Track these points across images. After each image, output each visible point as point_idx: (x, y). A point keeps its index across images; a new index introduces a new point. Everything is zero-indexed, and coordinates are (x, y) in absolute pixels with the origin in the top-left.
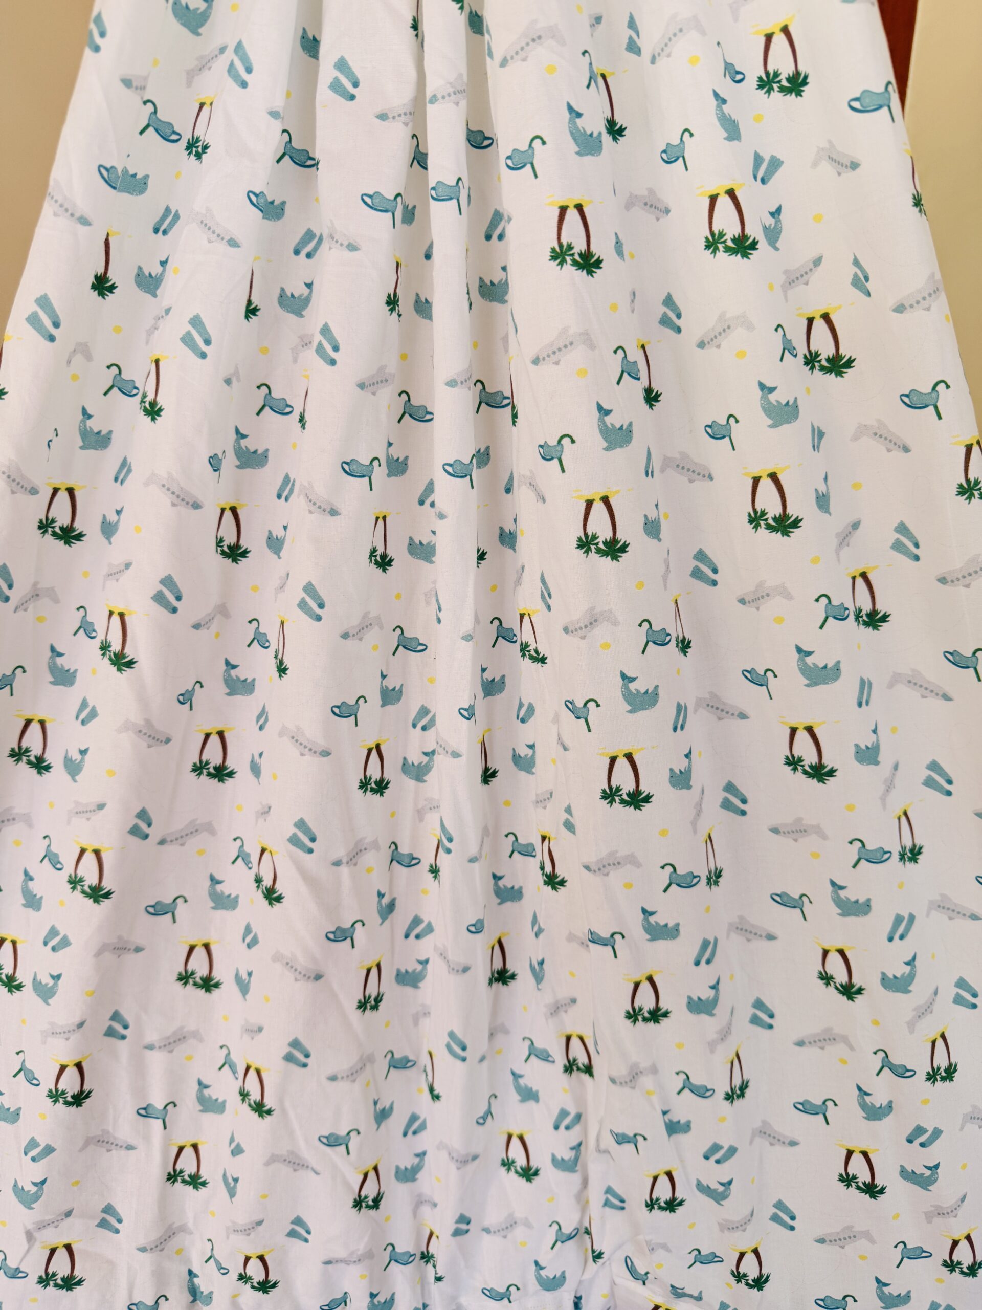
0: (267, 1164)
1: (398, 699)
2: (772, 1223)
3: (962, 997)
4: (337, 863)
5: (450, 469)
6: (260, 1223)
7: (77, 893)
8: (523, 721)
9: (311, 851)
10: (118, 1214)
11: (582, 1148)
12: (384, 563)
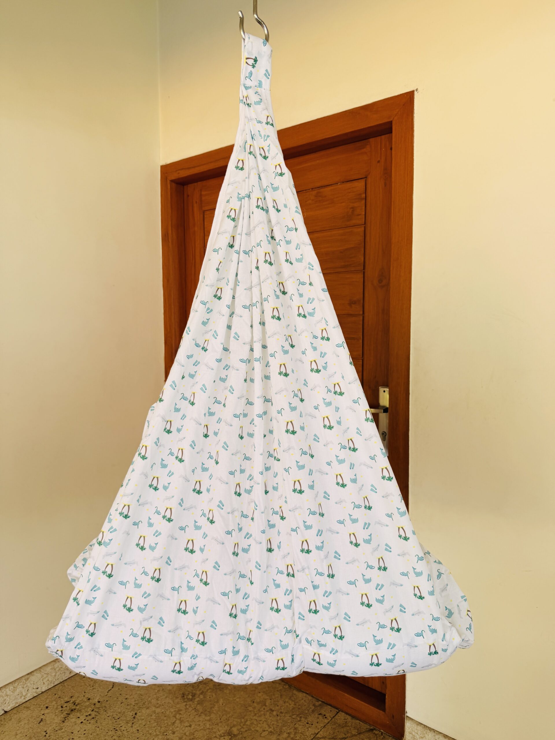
0: (207, 601)
1: (244, 472)
2: (344, 620)
3: (387, 549)
4: (229, 513)
5: (258, 416)
6: (203, 621)
7: (165, 520)
8: (275, 477)
9: (222, 509)
10: (163, 620)
11: (292, 602)
12: (242, 438)
